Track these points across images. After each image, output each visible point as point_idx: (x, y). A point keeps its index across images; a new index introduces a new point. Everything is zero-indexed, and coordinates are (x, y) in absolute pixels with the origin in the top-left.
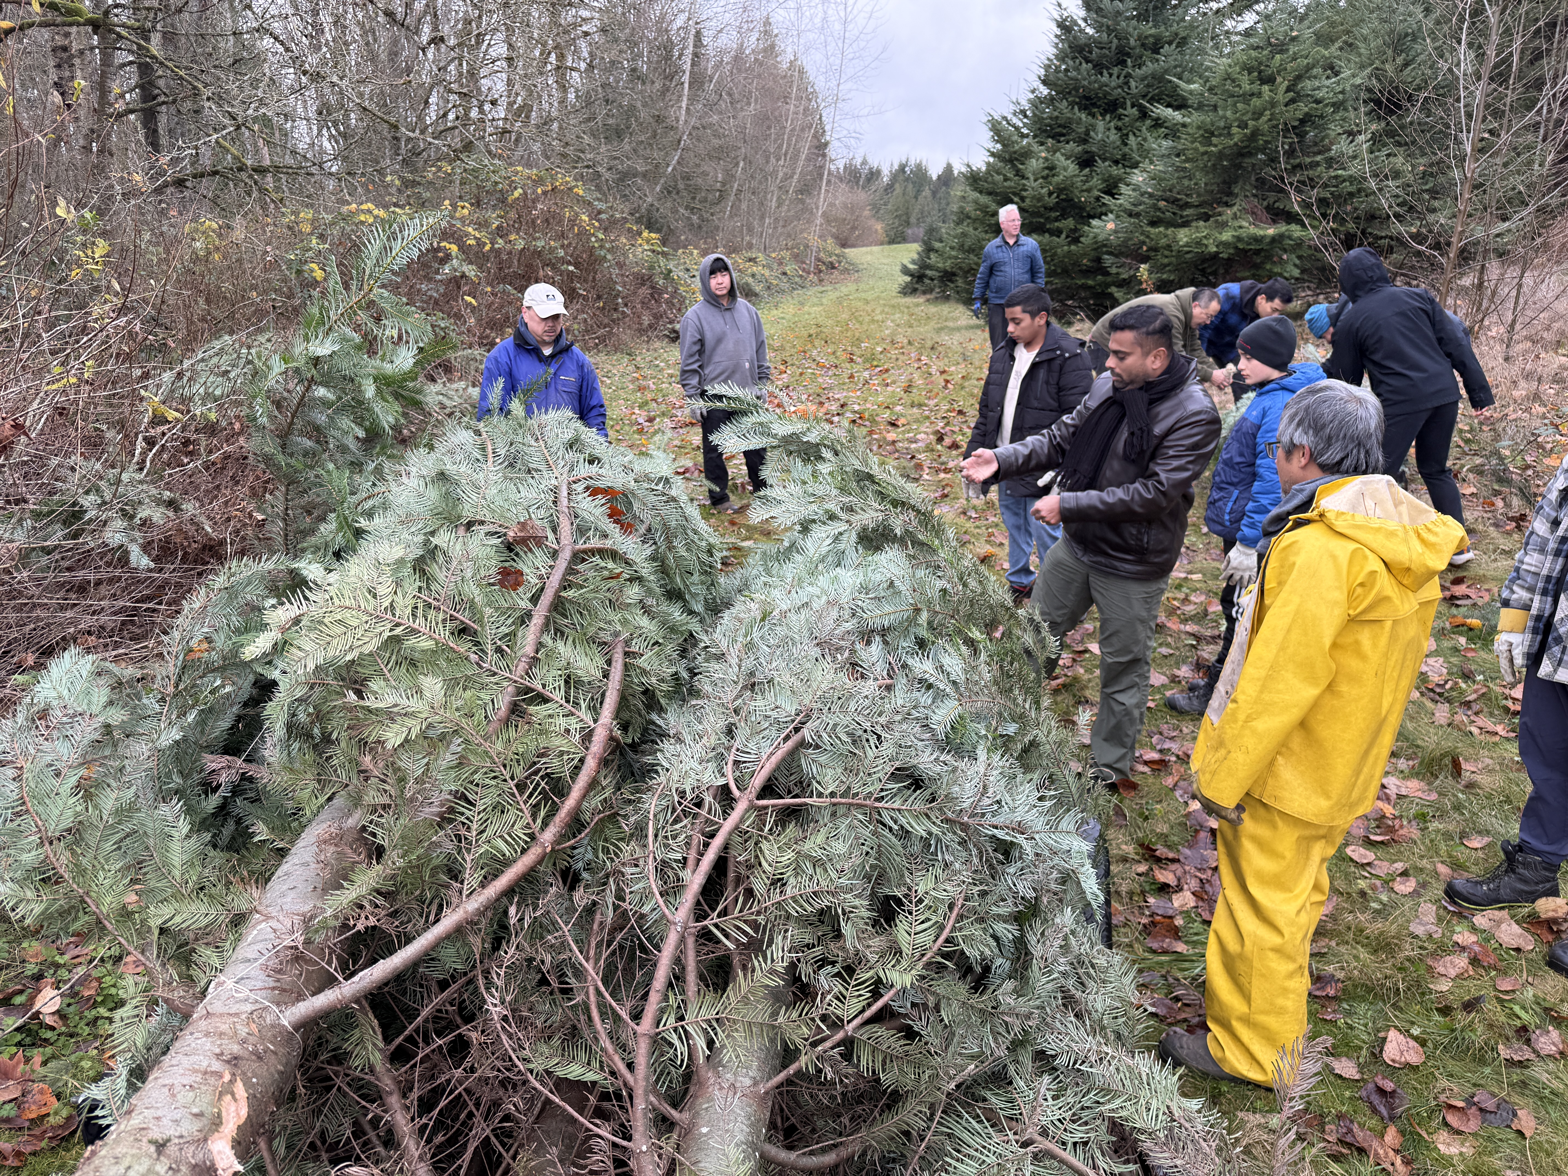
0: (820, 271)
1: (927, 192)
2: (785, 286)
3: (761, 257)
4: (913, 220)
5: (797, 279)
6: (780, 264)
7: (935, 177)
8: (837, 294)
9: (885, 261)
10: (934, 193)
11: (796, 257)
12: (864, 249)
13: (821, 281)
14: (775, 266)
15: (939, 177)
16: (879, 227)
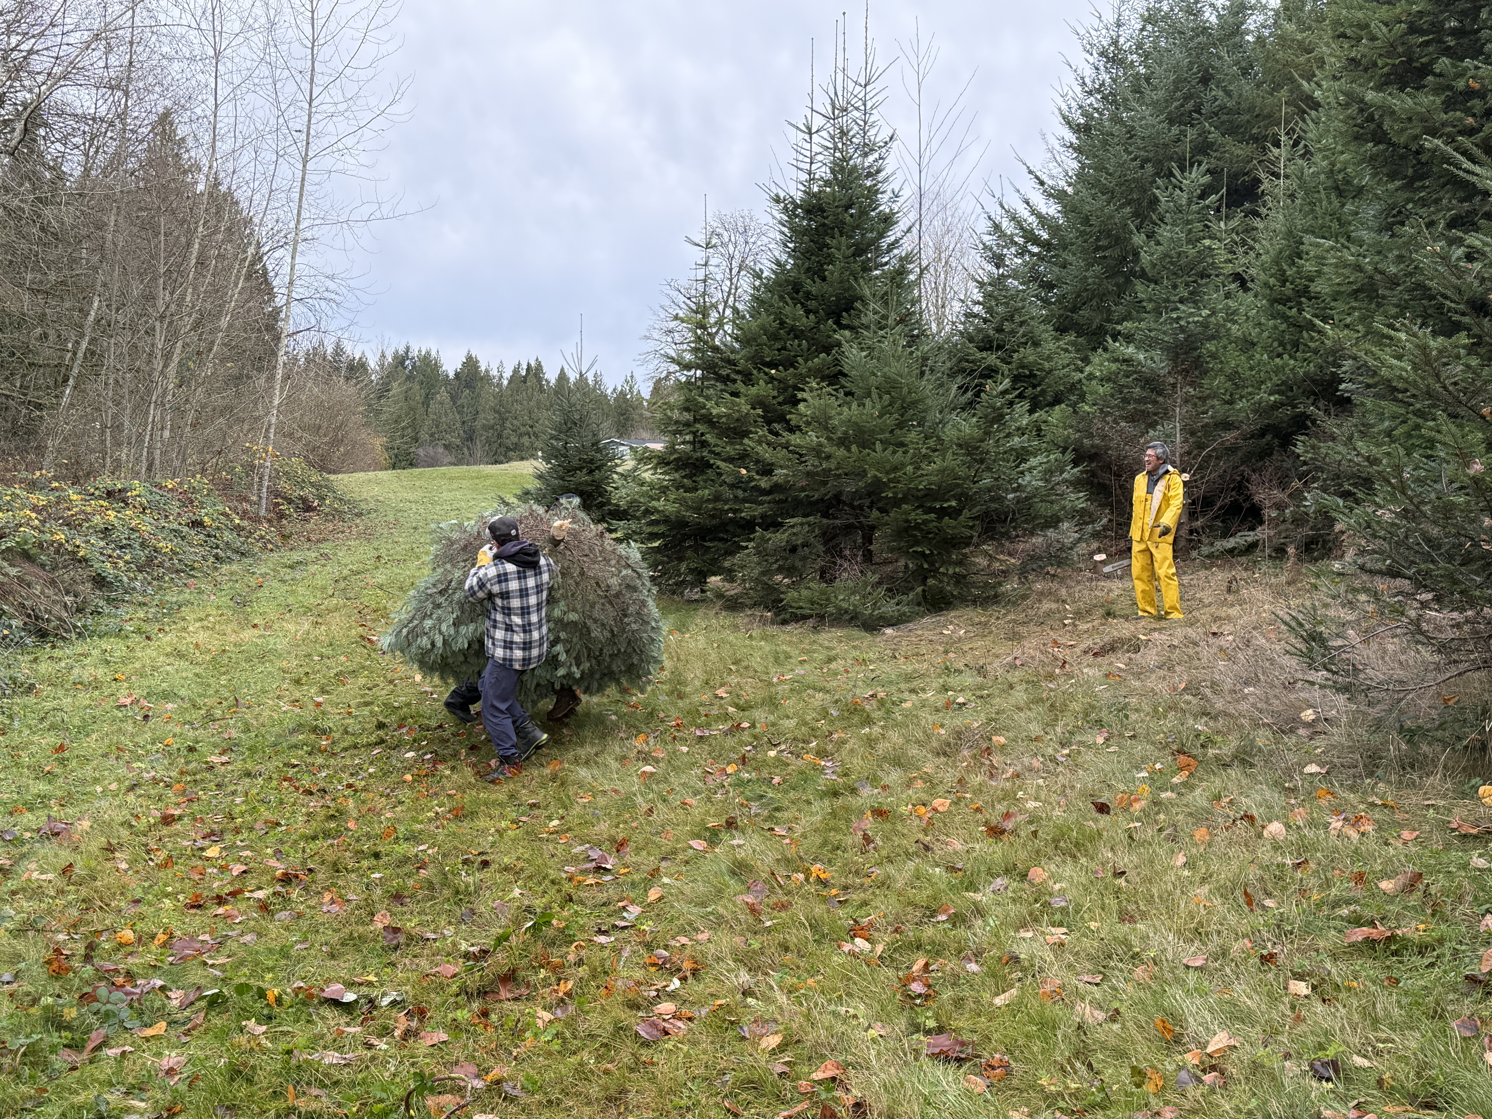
0: (281, 516)
1: (443, 395)
2: (194, 553)
3: (138, 488)
4: (424, 436)
5: (228, 536)
6: (187, 502)
7: (451, 375)
8: (332, 570)
9: (411, 496)
10: (453, 398)
11: (226, 488)
12: (361, 475)
13: (285, 537)
14: (174, 507)
15: (457, 374)
16: (378, 442)
